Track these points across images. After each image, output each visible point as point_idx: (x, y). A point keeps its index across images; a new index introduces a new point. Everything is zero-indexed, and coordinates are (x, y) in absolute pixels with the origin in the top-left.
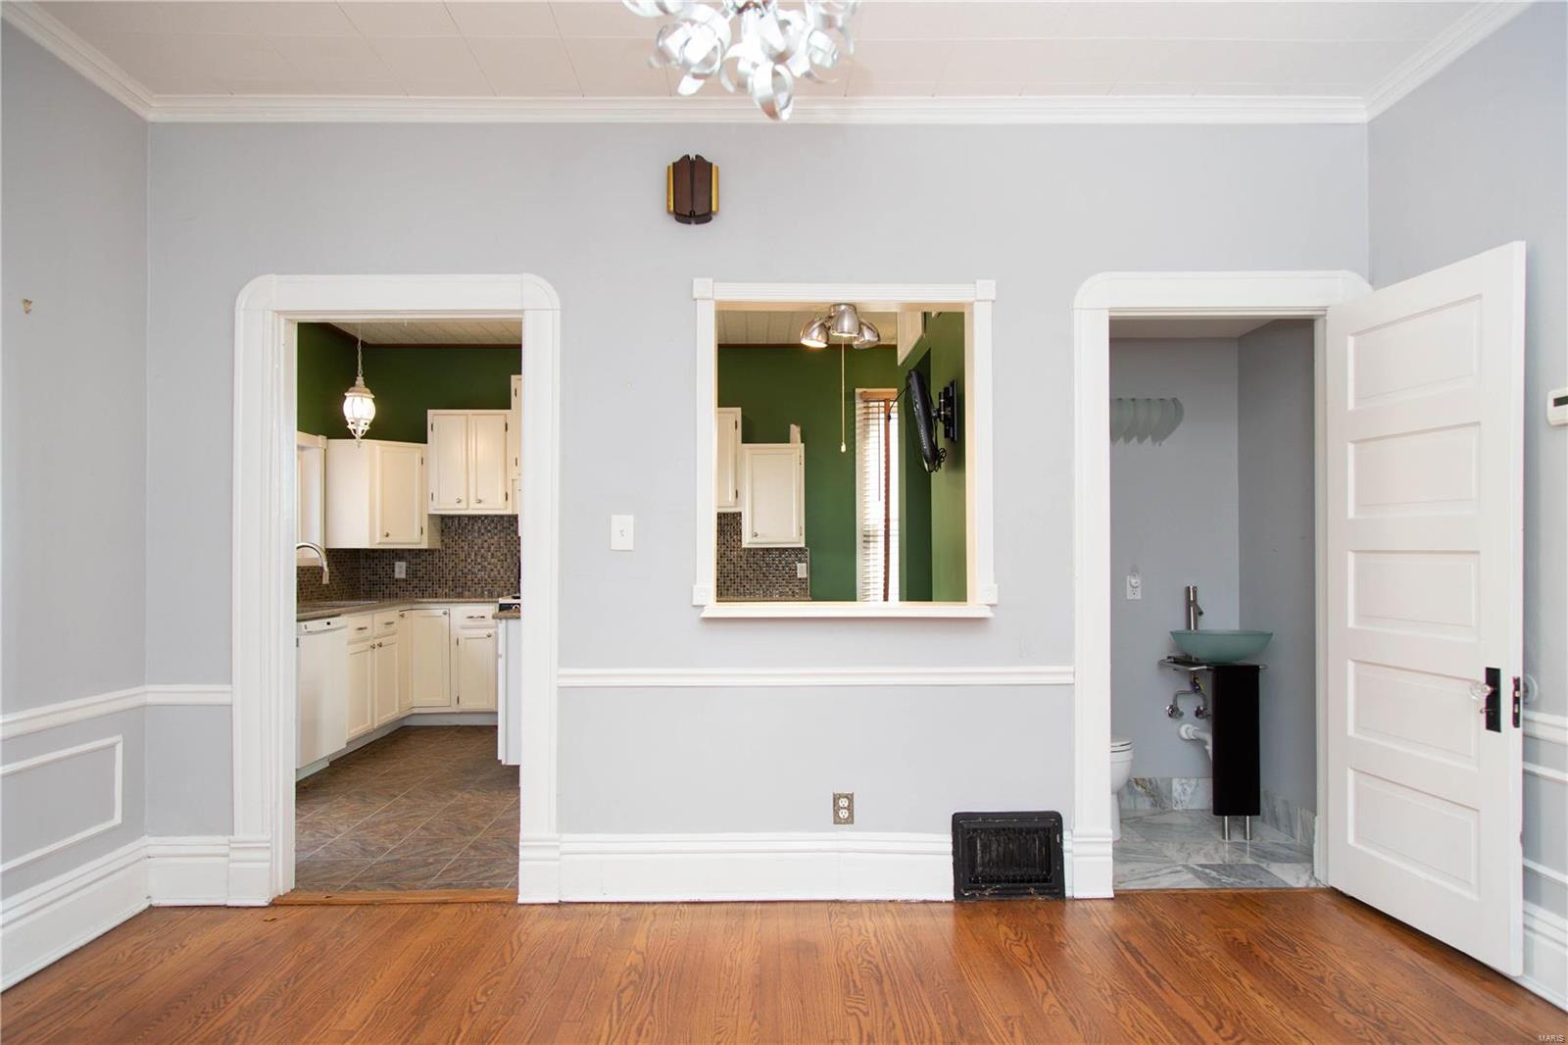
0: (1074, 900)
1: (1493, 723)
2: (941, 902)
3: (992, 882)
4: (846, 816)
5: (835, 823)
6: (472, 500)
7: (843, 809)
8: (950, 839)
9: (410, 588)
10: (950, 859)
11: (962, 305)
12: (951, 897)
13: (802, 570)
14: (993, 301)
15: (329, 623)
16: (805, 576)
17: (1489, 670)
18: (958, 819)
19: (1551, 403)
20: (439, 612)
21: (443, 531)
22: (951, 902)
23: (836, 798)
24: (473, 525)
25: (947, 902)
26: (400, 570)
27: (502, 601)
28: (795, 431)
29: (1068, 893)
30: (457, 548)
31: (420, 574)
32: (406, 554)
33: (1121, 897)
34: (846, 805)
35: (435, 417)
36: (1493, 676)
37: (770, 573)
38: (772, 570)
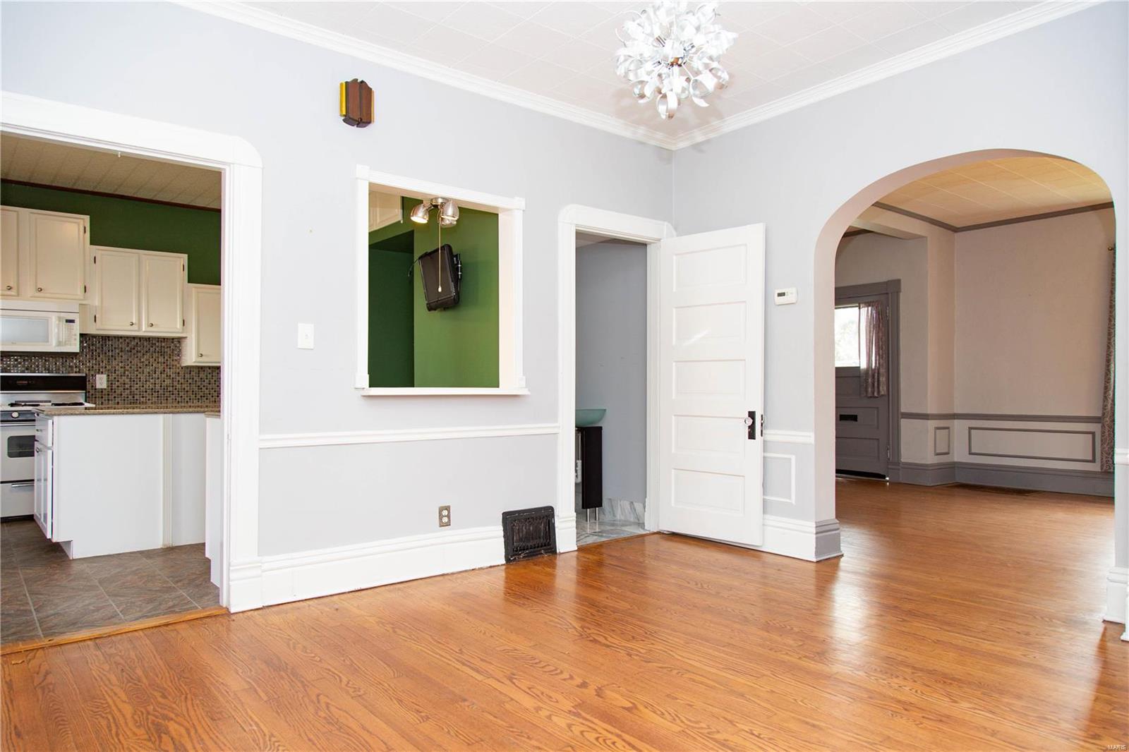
0: (561, 554)
1: (752, 436)
2: (499, 566)
3: (524, 550)
4: (447, 521)
5: (441, 526)
7: (445, 517)
8: (501, 528)
10: (502, 540)
11: (497, 208)
12: (504, 562)
14: (524, 211)
17: (749, 412)
18: (506, 516)
19: (777, 295)
22: (504, 565)
23: (441, 510)
25: (502, 565)
29: (558, 551)
33: (580, 549)
34: (447, 514)
36: (752, 415)
37: (204, 386)
38: (205, 384)
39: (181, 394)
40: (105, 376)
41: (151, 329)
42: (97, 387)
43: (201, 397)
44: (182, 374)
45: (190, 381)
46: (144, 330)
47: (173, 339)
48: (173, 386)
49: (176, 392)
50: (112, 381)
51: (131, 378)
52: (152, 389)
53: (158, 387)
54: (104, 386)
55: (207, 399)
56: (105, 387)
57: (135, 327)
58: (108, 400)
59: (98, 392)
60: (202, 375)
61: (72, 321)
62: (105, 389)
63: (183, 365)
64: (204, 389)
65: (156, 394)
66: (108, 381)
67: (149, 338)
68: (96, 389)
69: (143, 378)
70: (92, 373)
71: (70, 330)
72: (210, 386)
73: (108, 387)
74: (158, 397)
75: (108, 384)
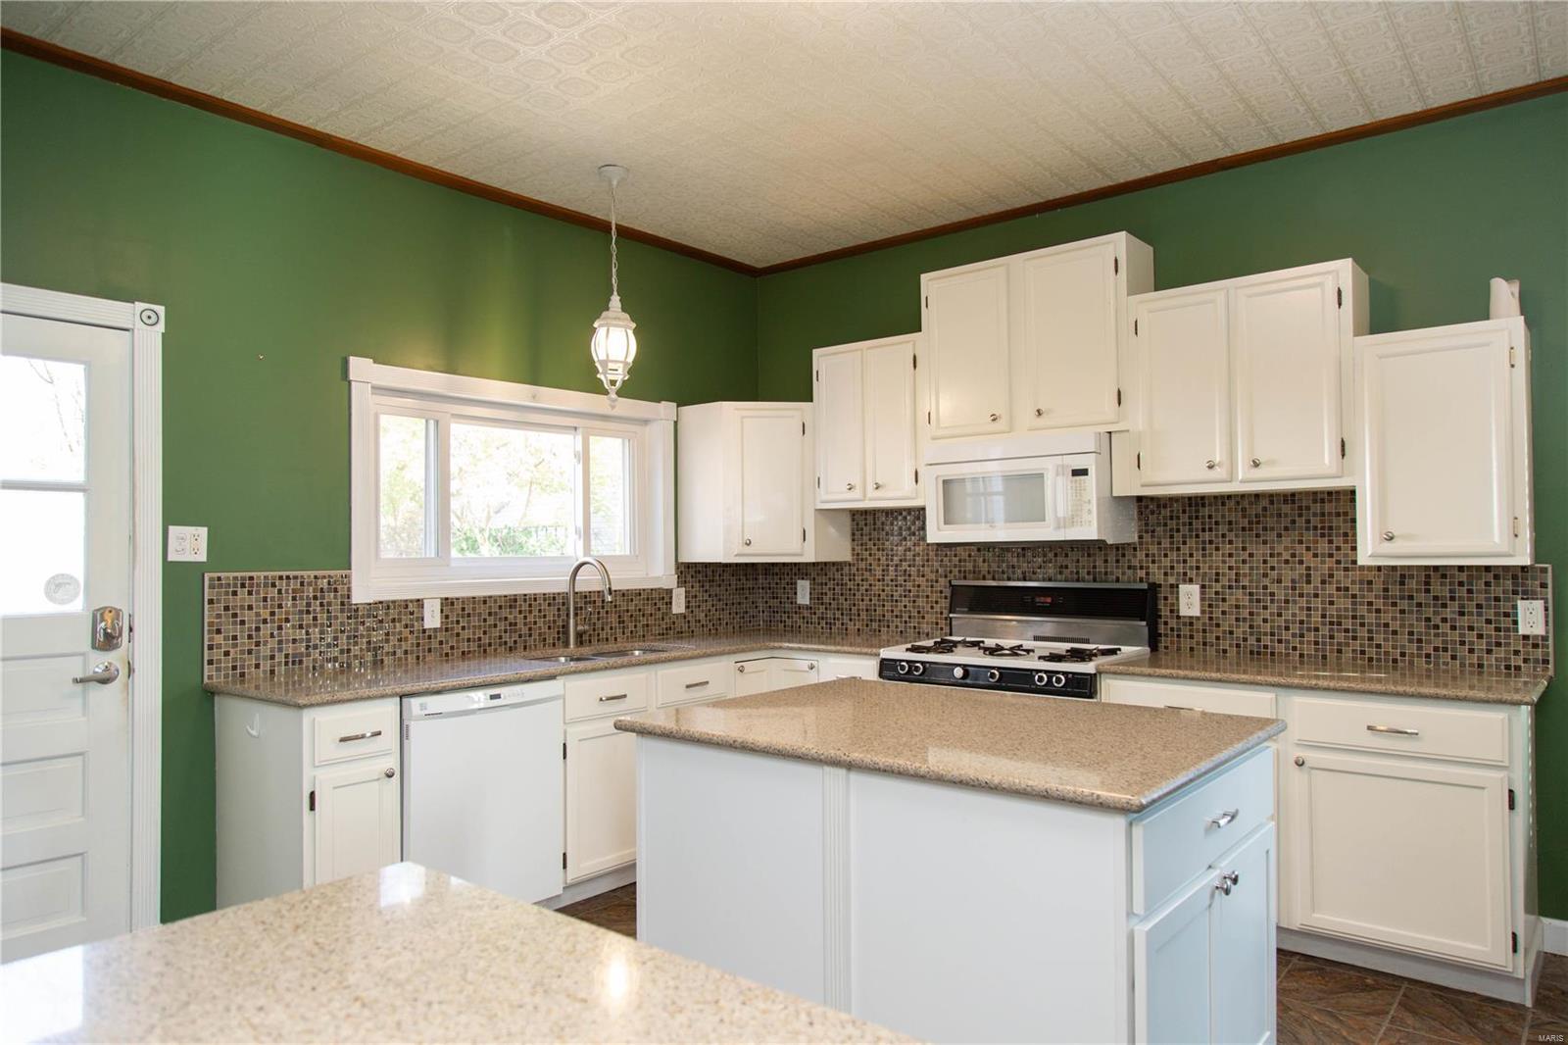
6: (870, 487)
9: (815, 619)
13: (1532, 618)
15: (493, 697)
16: (1539, 630)
20: (805, 665)
21: (853, 534)
24: (892, 524)
26: (803, 594)
27: (887, 653)
28: (1504, 293)
30: (870, 560)
31: (826, 599)
32: (811, 570)
35: (825, 359)
37: (1444, 620)
38: (1448, 613)
39: (1379, 638)
40: (1195, 589)
41: (1257, 473)
42: (1182, 614)
43: (1436, 649)
44: (1378, 586)
45: (1404, 604)
46: (1240, 478)
48: (1354, 617)
49: (1363, 633)
50: (1210, 599)
51: (1251, 594)
52: (1302, 622)
53: (1316, 618)
54: (1196, 611)
55: (1454, 657)
56: (1198, 614)
57: (1219, 473)
58: (1205, 644)
59: (1185, 624)
61: (1084, 472)
62: (1198, 618)
64: (1445, 628)
65: (1312, 636)
66: (1203, 599)
68: (1178, 617)
69: (1280, 595)
70: (1172, 580)
71: (1079, 491)
72: (1465, 621)
73: (1203, 612)
74: (1317, 643)
75: (1202, 606)
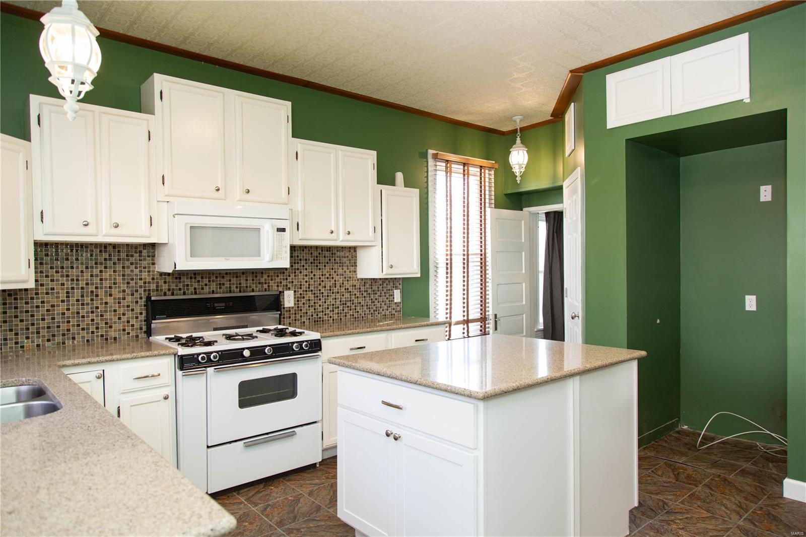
6: (105, 224)
13: (397, 296)
16: (399, 300)
37: (376, 299)
38: (377, 296)
39: (358, 309)
40: (291, 293)
41: (349, 237)
42: (286, 306)
43: (374, 311)
45: (365, 294)
46: (341, 238)
47: (350, 248)
48: (350, 301)
49: (353, 307)
50: (298, 297)
51: (315, 294)
52: (333, 305)
53: (338, 303)
55: (379, 313)
56: (293, 305)
57: (334, 236)
58: (295, 320)
59: (287, 311)
60: (375, 288)
61: (283, 230)
62: (293, 308)
63: (359, 276)
64: (376, 302)
65: (336, 311)
66: (295, 298)
67: (330, 248)
68: (284, 308)
69: (325, 293)
70: (281, 289)
71: (280, 240)
72: (381, 299)
73: (295, 304)
74: (338, 313)
75: (294, 301)
